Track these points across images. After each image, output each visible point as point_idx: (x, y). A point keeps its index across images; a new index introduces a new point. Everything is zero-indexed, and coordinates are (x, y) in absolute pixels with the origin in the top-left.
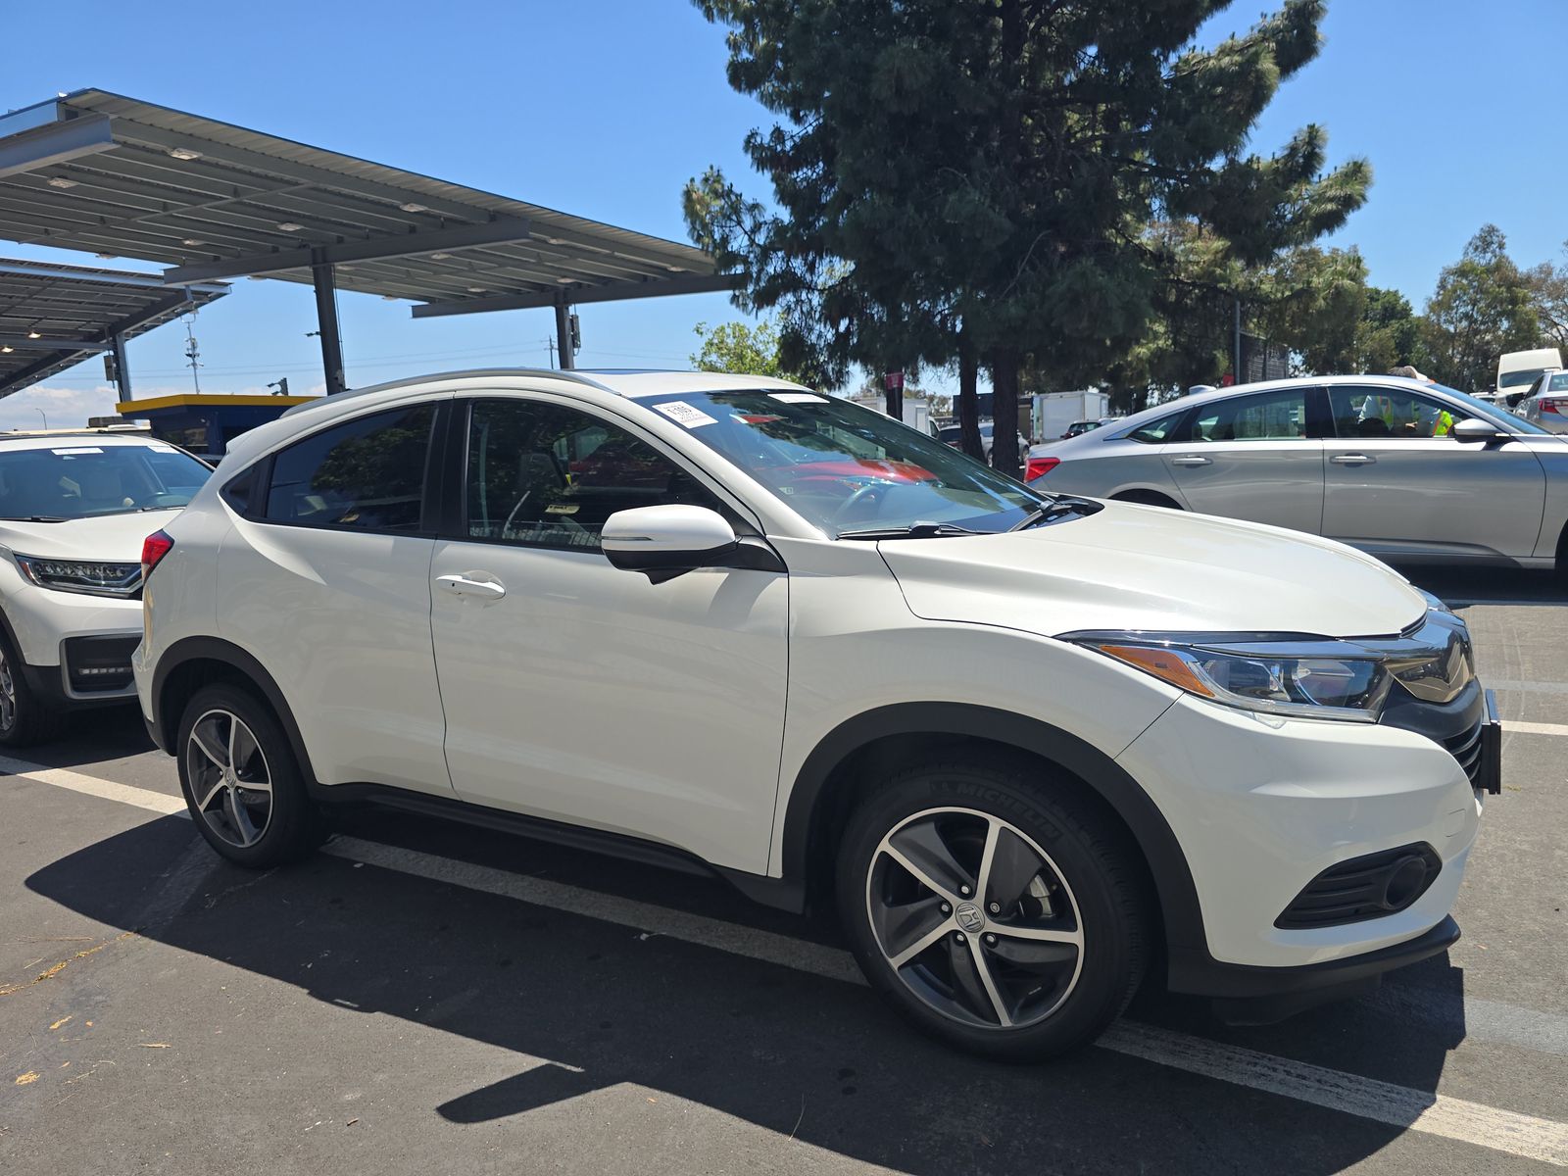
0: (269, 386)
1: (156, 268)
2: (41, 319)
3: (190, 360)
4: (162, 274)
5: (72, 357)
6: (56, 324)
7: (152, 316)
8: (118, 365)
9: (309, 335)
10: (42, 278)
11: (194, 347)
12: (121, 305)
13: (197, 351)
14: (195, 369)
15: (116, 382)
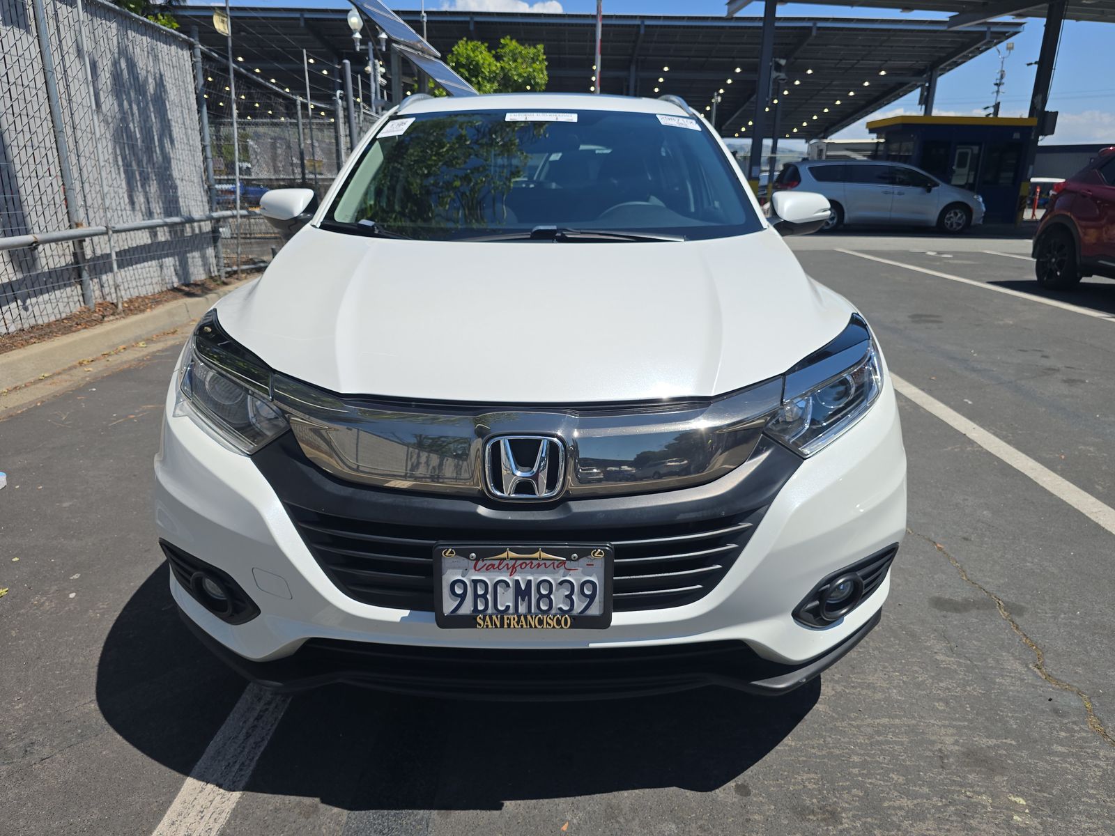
0: (985, 109)
1: (944, 16)
2: (886, 61)
3: (996, 88)
4: (948, 19)
5: (904, 88)
6: (898, 63)
7: (959, 54)
8: (928, 94)
9: (1029, 65)
10: (889, 30)
11: (1002, 77)
12: (941, 47)
13: (1003, 81)
14: (997, 95)
15: (924, 107)
